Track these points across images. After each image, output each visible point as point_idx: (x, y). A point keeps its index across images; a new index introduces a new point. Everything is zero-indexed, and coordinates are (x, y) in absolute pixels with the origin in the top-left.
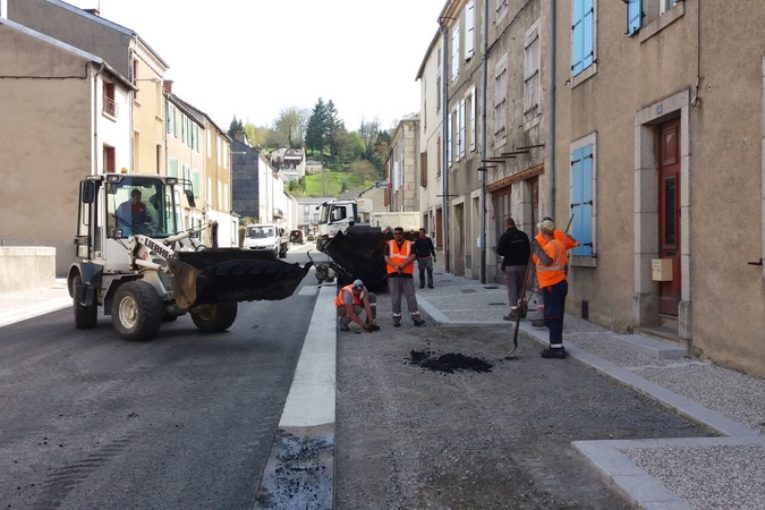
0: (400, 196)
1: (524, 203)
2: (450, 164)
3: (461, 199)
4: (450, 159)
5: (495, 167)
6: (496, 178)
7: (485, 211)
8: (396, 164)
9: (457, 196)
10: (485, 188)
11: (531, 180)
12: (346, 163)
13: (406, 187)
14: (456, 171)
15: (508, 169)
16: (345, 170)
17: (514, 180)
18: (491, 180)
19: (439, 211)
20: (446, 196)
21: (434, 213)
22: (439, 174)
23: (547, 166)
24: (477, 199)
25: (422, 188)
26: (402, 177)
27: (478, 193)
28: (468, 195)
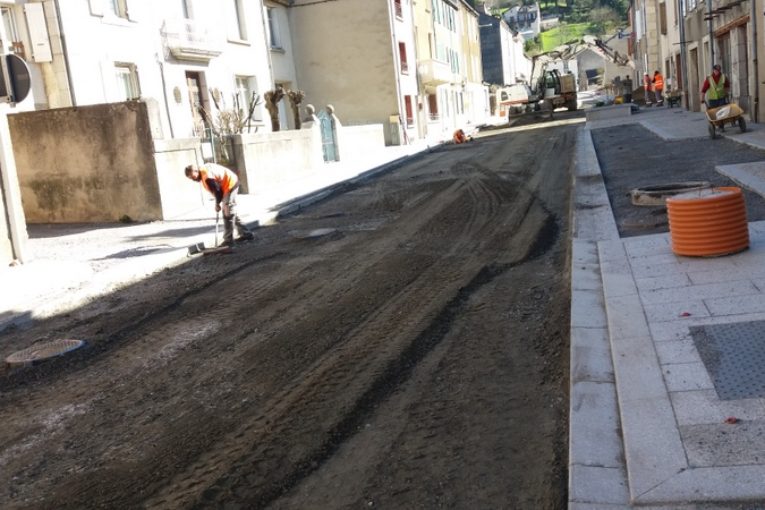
0: (643, 45)
1: (739, 45)
2: (684, 14)
3: (695, 45)
4: (684, 9)
5: (718, 16)
6: (719, 25)
7: (713, 53)
8: (638, 13)
9: (691, 42)
10: (712, 34)
11: (742, 26)
12: (584, 12)
13: (648, 36)
14: (690, 20)
15: (727, 18)
16: (584, 20)
17: (731, 27)
18: (716, 27)
19: (678, 56)
20: (683, 43)
21: (674, 59)
22: (676, 22)
23: (751, 16)
24: (707, 43)
25: (662, 36)
26: (644, 25)
27: (707, 38)
28: (700, 40)
